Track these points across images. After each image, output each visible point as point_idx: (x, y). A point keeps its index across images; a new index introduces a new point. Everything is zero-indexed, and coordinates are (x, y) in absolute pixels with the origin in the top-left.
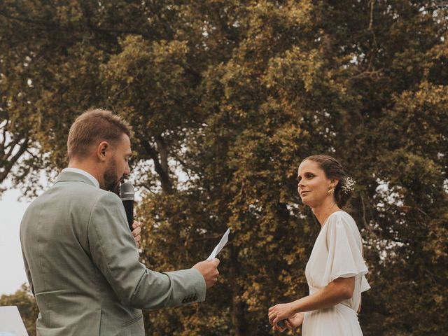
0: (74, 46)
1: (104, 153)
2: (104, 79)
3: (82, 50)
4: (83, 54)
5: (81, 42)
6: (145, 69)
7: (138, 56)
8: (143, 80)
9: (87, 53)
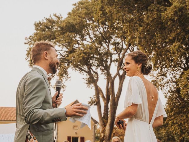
0: (150, 6)
1: (47, 56)
2: (164, 19)
3: (154, 7)
4: (154, 9)
5: (153, 4)
6: (182, 12)
7: (179, 7)
8: (182, 18)
9: (156, 8)
